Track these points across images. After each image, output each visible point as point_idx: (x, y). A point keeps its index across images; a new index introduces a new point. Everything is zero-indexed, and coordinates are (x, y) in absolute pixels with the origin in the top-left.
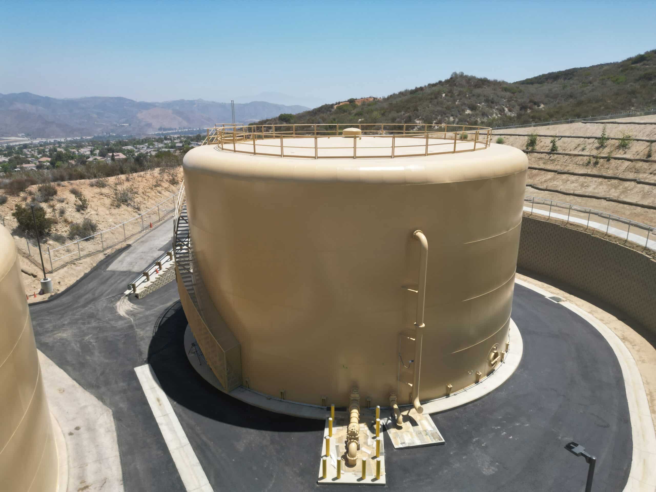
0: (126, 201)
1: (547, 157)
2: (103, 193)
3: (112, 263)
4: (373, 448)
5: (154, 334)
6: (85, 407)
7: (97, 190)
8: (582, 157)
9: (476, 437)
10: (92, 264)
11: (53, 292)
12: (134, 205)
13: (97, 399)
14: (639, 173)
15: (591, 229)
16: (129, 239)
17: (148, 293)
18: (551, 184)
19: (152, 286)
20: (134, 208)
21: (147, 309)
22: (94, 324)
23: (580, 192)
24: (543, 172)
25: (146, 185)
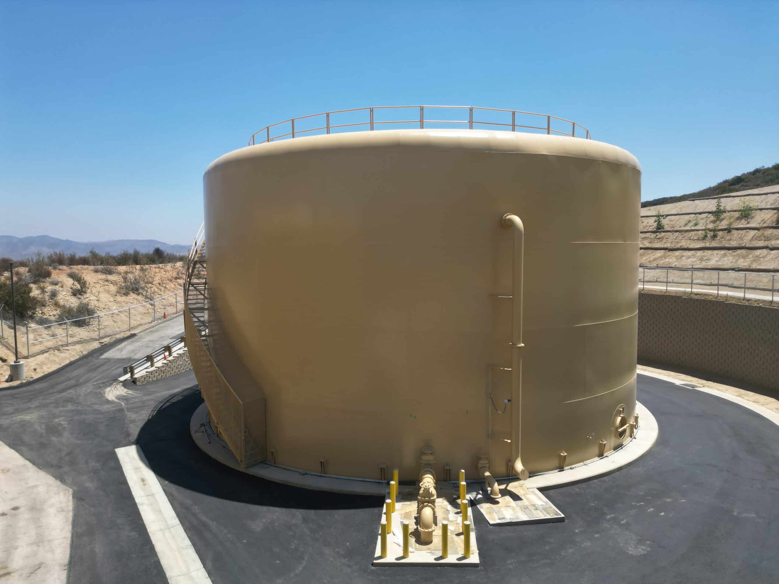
0: (137, 290)
1: (653, 236)
2: (109, 280)
3: (108, 351)
4: (458, 524)
5: (150, 417)
6: (36, 486)
7: (103, 276)
8: (696, 232)
9: (611, 514)
10: (82, 352)
11: (25, 380)
12: (146, 295)
13: (54, 479)
14: (770, 240)
15: (723, 296)
16: (134, 329)
17: (151, 380)
18: (662, 262)
19: (156, 372)
20: (146, 297)
21: (145, 395)
22: (70, 407)
23: (700, 266)
24: (650, 251)
25: (165, 276)
